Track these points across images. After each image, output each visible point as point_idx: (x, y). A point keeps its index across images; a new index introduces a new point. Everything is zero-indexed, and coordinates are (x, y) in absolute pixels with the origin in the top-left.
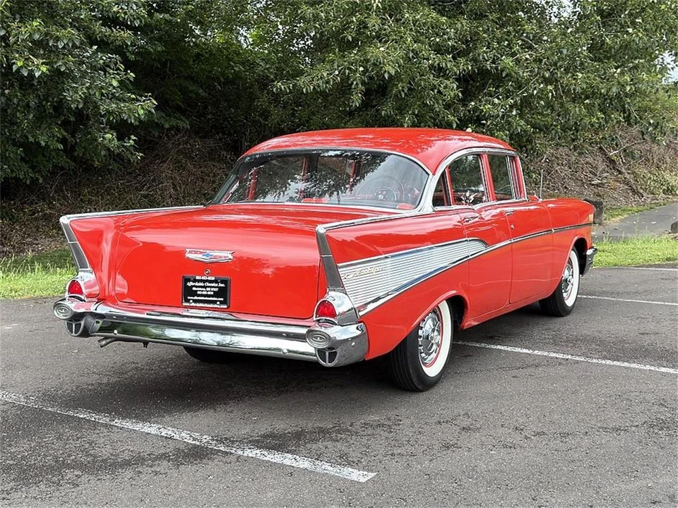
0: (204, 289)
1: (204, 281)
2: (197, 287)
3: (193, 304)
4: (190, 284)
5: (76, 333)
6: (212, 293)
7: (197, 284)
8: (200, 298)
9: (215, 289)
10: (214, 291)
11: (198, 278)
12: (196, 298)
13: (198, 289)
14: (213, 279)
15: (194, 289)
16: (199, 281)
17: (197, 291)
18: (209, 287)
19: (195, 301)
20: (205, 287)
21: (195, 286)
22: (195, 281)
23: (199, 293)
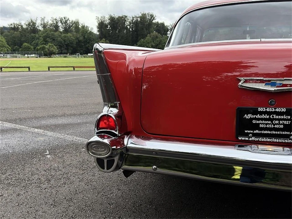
0: (270, 122)
1: (269, 113)
2: (258, 119)
3: (253, 138)
4: (248, 116)
5: (108, 169)
6: (282, 126)
7: (258, 116)
8: (263, 132)
9: (285, 122)
10: (284, 124)
11: (260, 109)
12: (257, 131)
13: (260, 122)
14: (284, 110)
15: (254, 122)
16: (261, 113)
17: (259, 124)
18: (276, 119)
19: (255, 135)
20: (272, 120)
21: (255, 119)
22: (256, 112)
23: (261, 126)
